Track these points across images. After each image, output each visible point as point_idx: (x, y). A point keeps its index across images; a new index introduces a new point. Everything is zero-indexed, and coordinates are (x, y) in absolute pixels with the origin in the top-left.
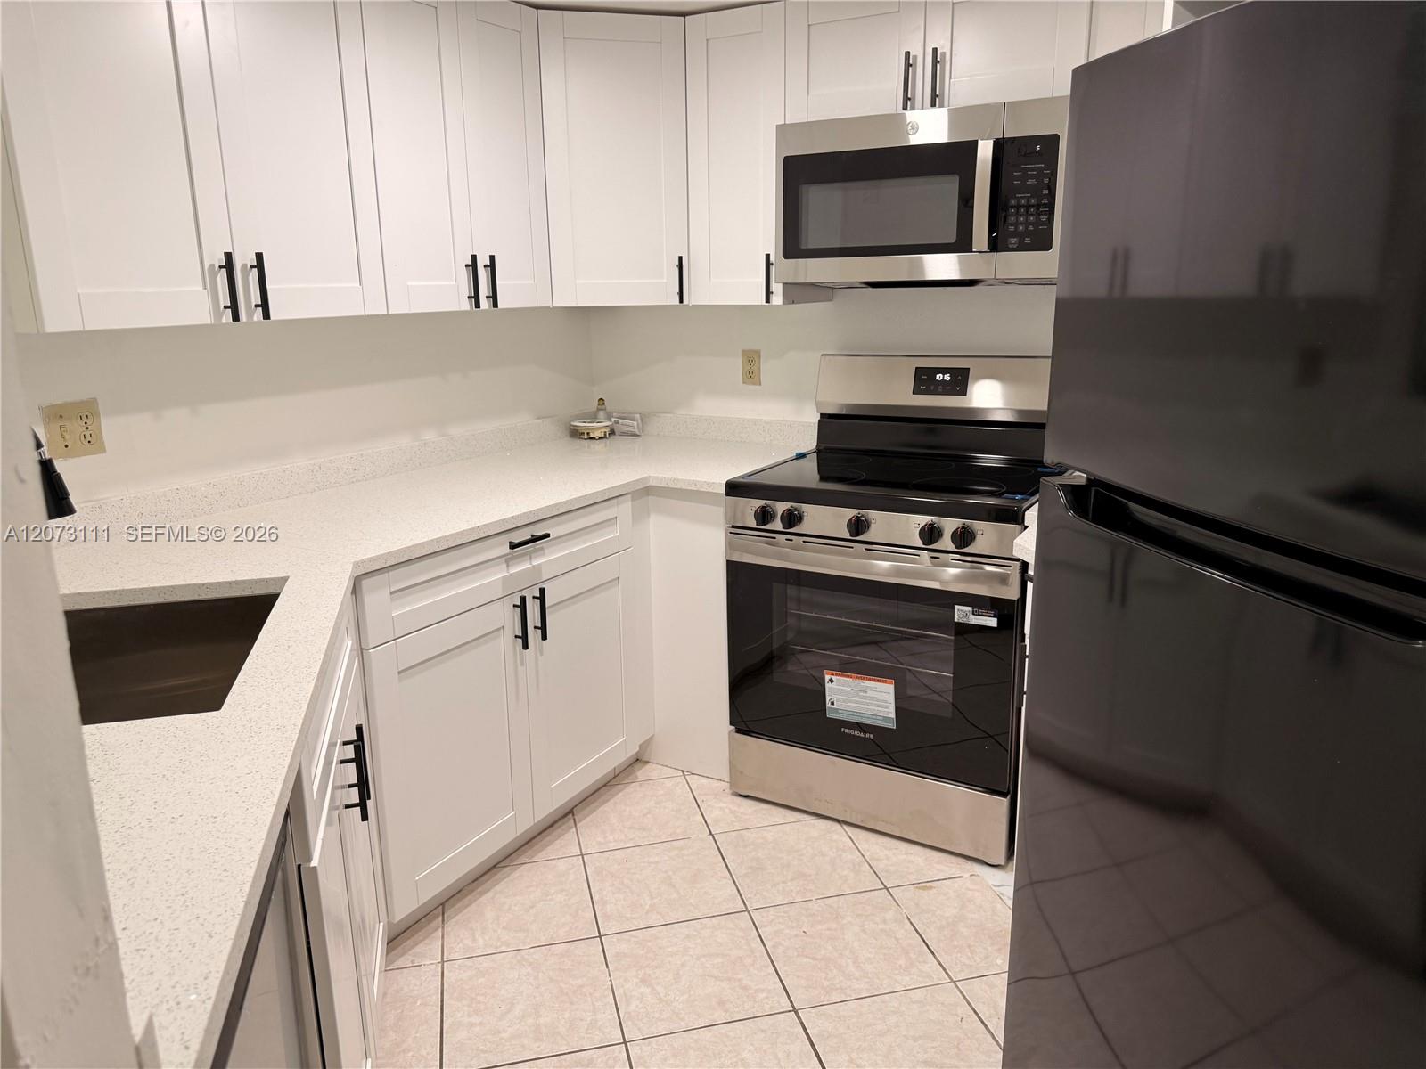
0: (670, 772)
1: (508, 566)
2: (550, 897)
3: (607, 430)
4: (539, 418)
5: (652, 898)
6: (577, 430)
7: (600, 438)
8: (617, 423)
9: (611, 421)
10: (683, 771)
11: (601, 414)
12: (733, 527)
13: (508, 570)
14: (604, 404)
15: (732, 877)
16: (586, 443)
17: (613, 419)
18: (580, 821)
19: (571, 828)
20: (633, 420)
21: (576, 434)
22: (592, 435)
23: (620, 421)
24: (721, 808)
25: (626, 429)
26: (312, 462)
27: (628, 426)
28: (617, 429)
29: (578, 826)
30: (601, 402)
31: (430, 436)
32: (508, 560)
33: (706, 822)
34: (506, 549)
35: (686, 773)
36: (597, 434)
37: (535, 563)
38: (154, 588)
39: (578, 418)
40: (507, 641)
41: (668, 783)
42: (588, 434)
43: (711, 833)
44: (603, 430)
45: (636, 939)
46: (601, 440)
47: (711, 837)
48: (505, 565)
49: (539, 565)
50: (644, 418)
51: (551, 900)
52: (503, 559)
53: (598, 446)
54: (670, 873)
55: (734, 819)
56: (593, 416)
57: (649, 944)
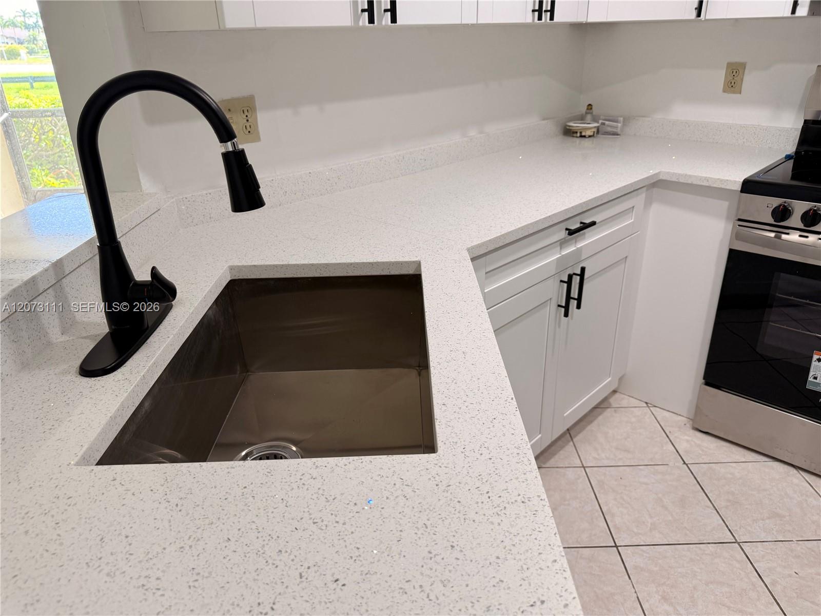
0: (636, 403)
1: (561, 249)
2: (567, 502)
3: (595, 130)
4: (544, 119)
5: (651, 517)
6: (571, 130)
7: (590, 136)
8: (603, 124)
9: (598, 123)
10: (646, 403)
11: (589, 117)
12: (740, 220)
13: (560, 252)
14: (591, 109)
15: (714, 507)
16: (578, 140)
17: (600, 121)
18: (575, 437)
19: (569, 442)
20: (617, 121)
21: (569, 132)
22: (583, 134)
23: (607, 123)
24: (688, 441)
25: (609, 129)
26: (398, 153)
27: (611, 126)
28: (602, 129)
29: (574, 440)
30: (590, 107)
31: (473, 133)
32: (562, 243)
33: (677, 452)
34: (563, 234)
35: (650, 405)
36: (588, 133)
37: (579, 245)
38: (312, 265)
39: (571, 120)
40: (551, 311)
41: (637, 412)
42: (581, 133)
43: (685, 463)
44: (593, 130)
45: (648, 555)
46: (589, 138)
47: (685, 466)
48: (559, 248)
49: (581, 247)
50: (627, 120)
51: (569, 505)
52: (559, 243)
53: (586, 143)
54: (660, 495)
55: (701, 452)
56: (582, 118)
57: (660, 561)
